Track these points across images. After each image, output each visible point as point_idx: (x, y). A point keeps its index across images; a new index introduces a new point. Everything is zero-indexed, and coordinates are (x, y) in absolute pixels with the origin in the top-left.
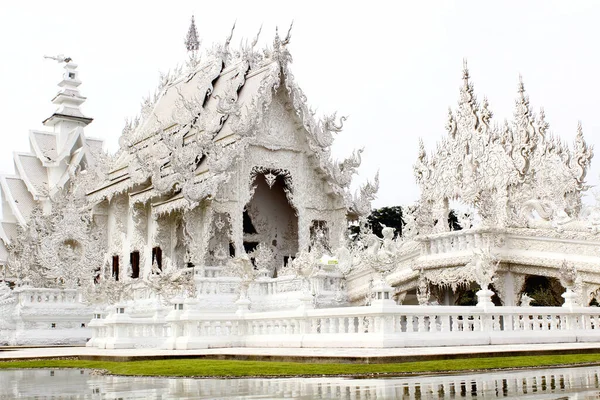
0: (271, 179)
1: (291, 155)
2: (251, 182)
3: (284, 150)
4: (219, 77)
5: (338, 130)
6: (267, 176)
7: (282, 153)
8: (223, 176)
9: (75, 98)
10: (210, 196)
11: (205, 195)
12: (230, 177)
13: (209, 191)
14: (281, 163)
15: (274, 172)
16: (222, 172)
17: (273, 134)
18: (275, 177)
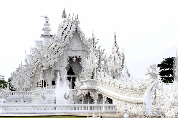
0: (74, 59)
1: (82, 51)
2: (68, 60)
3: (79, 50)
4: (67, 27)
5: (96, 43)
6: (73, 58)
7: (78, 51)
8: (56, 60)
9: (48, 29)
10: (51, 66)
11: (50, 65)
12: (58, 60)
13: (51, 65)
14: (77, 54)
15: (75, 57)
16: (56, 59)
17: (75, 46)
18: (76, 59)
